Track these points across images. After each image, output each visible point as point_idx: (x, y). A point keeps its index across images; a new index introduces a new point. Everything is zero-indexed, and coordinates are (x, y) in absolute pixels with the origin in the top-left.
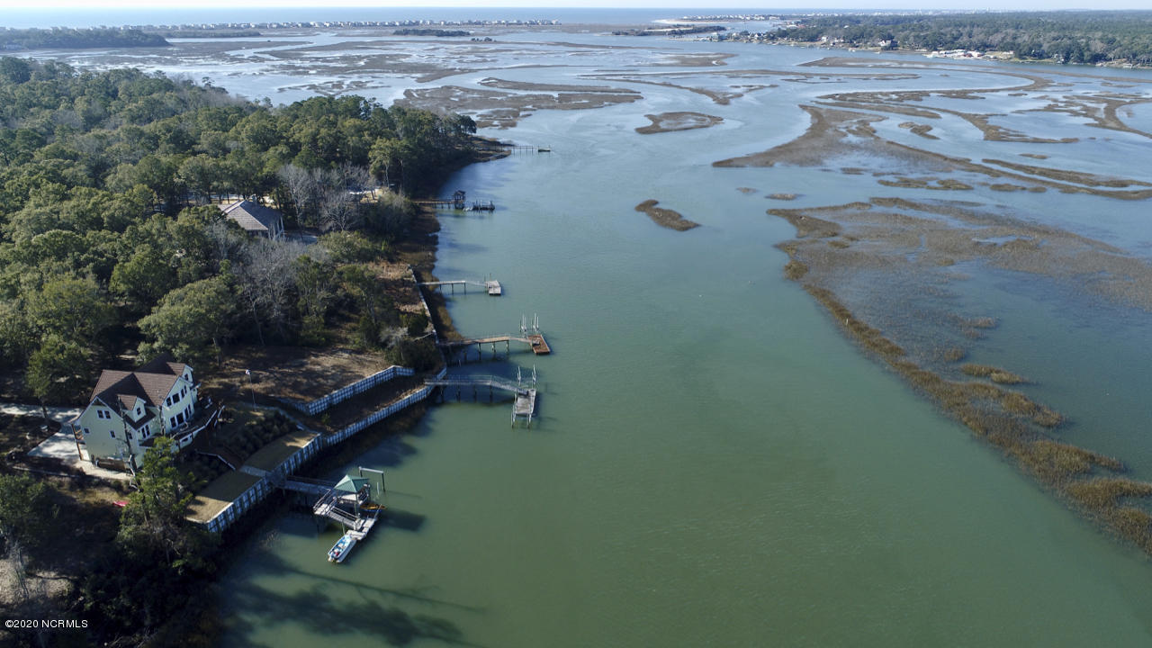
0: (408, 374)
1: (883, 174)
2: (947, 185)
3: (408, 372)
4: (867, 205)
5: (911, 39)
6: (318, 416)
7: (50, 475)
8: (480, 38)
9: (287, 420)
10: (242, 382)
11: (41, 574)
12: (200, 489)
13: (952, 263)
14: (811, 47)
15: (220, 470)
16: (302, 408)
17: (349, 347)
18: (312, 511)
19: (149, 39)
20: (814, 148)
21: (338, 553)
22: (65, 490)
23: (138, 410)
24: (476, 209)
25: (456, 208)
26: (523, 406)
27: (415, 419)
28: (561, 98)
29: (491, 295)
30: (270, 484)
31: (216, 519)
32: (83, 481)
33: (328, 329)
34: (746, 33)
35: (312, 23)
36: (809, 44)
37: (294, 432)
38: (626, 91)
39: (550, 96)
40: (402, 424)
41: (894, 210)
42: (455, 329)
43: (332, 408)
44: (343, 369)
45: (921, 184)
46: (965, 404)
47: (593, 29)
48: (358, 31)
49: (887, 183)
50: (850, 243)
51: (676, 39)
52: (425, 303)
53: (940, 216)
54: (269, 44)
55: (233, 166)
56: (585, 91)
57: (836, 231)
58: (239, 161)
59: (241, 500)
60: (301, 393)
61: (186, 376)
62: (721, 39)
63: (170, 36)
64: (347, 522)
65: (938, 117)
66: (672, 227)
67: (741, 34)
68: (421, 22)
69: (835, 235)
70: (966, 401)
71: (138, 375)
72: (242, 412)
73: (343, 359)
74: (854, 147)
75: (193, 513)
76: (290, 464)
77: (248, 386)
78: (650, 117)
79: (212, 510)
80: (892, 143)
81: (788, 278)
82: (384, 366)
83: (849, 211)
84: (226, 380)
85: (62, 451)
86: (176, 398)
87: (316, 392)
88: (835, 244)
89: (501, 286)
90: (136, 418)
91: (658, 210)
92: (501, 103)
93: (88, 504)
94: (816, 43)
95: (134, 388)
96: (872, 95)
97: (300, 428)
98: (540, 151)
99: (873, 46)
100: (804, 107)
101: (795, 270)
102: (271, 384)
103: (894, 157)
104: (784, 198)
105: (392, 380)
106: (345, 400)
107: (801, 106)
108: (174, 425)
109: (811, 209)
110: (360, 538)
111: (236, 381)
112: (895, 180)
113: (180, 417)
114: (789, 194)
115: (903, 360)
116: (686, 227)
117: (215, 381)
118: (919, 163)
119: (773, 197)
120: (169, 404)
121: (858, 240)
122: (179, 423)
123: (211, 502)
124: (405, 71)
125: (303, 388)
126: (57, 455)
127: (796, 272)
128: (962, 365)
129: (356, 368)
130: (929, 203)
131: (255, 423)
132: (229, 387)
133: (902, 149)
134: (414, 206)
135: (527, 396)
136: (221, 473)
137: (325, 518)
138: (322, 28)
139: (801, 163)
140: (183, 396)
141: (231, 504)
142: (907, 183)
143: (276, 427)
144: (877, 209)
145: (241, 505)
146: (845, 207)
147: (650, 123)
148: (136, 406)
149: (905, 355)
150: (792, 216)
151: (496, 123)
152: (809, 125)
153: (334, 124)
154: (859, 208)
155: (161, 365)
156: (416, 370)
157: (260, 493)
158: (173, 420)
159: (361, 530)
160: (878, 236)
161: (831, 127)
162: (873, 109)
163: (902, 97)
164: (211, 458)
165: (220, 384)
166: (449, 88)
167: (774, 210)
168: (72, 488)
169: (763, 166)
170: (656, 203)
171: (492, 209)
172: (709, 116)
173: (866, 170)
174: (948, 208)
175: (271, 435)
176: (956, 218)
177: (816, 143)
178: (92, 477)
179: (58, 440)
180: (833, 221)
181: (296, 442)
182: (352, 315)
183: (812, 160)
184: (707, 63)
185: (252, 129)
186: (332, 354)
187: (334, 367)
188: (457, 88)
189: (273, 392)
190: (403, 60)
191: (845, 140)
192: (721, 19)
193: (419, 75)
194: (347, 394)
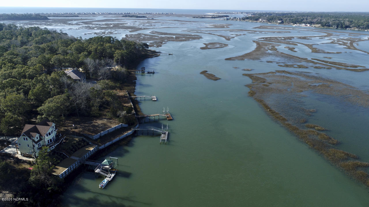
0: (126, 126)
1: (280, 63)
2: (300, 67)
3: (126, 125)
4: (274, 72)
5: (288, 20)
6: (96, 140)
7: (7, 159)
8: (150, 18)
9: (86, 142)
10: (71, 129)
11: (3, 192)
12: (57, 164)
13: (302, 91)
14: (256, 22)
15: (64, 157)
16: (91, 137)
17: (107, 117)
18: (94, 171)
19: (42, 18)
20: (257, 54)
21: (103, 185)
22: (12, 164)
23: (37, 137)
24: (148, 73)
25: (142, 73)
26: (164, 137)
27: (128, 141)
28: (176, 38)
29: (153, 101)
30: (80, 162)
31: (62, 174)
32: (18, 161)
33: (100, 111)
34: (235, 18)
35: (95, 13)
36: (255, 21)
37: (88, 145)
38: (197, 36)
39: (173, 37)
40: (124, 142)
41: (283, 74)
42: (141, 112)
43: (101, 137)
44: (105, 125)
45: (292, 66)
46: (307, 137)
47: (186, 16)
48: (111, 16)
49: (281, 66)
50: (269, 85)
51: (213, 19)
52: (131, 103)
53: (298, 76)
54: (81, 19)
55: (69, 58)
56: (184, 35)
57: (265, 81)
58: (71, 57)
59: (70, 168)
60: (91, 132)
61: (53, 126)
62: (227, 19)
63: (49, 16)
64: (105, 175)
65: (297, 45)
66: (212, 79)
67: (234, 18)
68: (131, 13)
69: (264, 82)
70: (307, 136)
71: (37, 126)
72: (71, 138)
73: (105, 121)
74: (270, 54)
75: (55, 172)
76: (87, 155)
77: (73, 130)
78: (205, 44)
79: (61, 171)
80: (282, 53)
81: (250, 96)
82: (118, 124)
83: (269, 74)
84: (66, 128)
85: (11, 151)
86: (50, 134)
87: (96, 132)
88: (264, 85)
89: (157, 98)
90: (36, 140)
91: (207, 74)
92: (157, 39)
93: (19, 169)
94: (258, 21)
95: (36, 130)
96: (276, 38)
97: (90, 144)
98: (169, 54)
99: (276, 22)
100: (254, 41)
101: (252, 93)
102: (81, 129)
103: (283, 58)
104: (248, 70)
105: (121, 128)
106: (105, 135)
107: (253, 41)
108: (49, 143)
109: (257, 74)
110: (110, 180)
111: (69, 128)
112: (283, 65)
113: (51, 140)
114: (250, 69)
115: (287, 122)
116: (217, 79)
117: (63, 128)
118: (291, 59)
119: (244, 70)
120: (47, 136)
121: (272, 84)
122: (50, 142)
123: (61, 168)
124: (126, 29)
125: (91, 131)
126: (9, 152)
127: (252, 94)
128: (305, 124)
129: (109, 124)
130: (294, 72)
131: (75, 142)
132: (67, 130)
133: (285, 55)
134: (128, 72)
135: (165, 134)
136: (64, 159)
137: (98, 174)
138: (99, 14)
139: (253, 59)
140: (52, 133)
141: (67, 169)
142: (287, 66)
143: (82, 143)
144: (278, 74)
145: (71, 169)
146: (268, 73)
147: (205, 46)
148: (36, 137)
149: (287, 121)
150: (250, 76)
151: (155, 45)
152: (256, 47)
153: (103, 45)
154: (272, 74)
155: (45, 123)
156: (129, 125)
157: (77, 165)
158: (48, 141)
159: (110, 178)
160: (278, 83)
161: (263, 48)
162: (276, 42)
163: (285, 38)
164: (61, 154)
165: (64, 129)
166: (140, 34)
167: (245, 74)
168: (15, 163)
169: (241, 60)
170: (207, 71)
171: (154, 73)
172: (224, 44)
173: (274, 62)
174: (300, 74)
175: (81, 146)
176: (303, 77)
177: (258, 53)
178: (21, 160)
179: (10, 147)
180: (263, 78)
181: (89, 148)
182: (108, 107)
183: (257, 58)
184: (223, 27)
185: (76, 47)
186: (101, 120)
187: (102, 124)
188: (143, 34)
189: (81, 132)
190: (125, 25)
191: (267, 52)
192: (227, 13)
193: (130, 30)
194: (106, 133)
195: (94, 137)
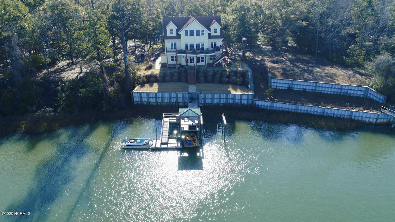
0: (375, 98)
9: (247, 78)
23: (172, 30)
31: (140, 94)
37: (243, 86)
79: (147, 90)
86: (192, 33)
97: (249, 86)
108: (187, 48)
113: (192, 46)
120: (187, 34)
122: (190, 49)
123: (154, 88)
140: (198, 35)
141: (155, 92)
158: (187, 45)
175: (227, 80)
181: (234, 90)
194: (308, 88)
195: (274, 83)
